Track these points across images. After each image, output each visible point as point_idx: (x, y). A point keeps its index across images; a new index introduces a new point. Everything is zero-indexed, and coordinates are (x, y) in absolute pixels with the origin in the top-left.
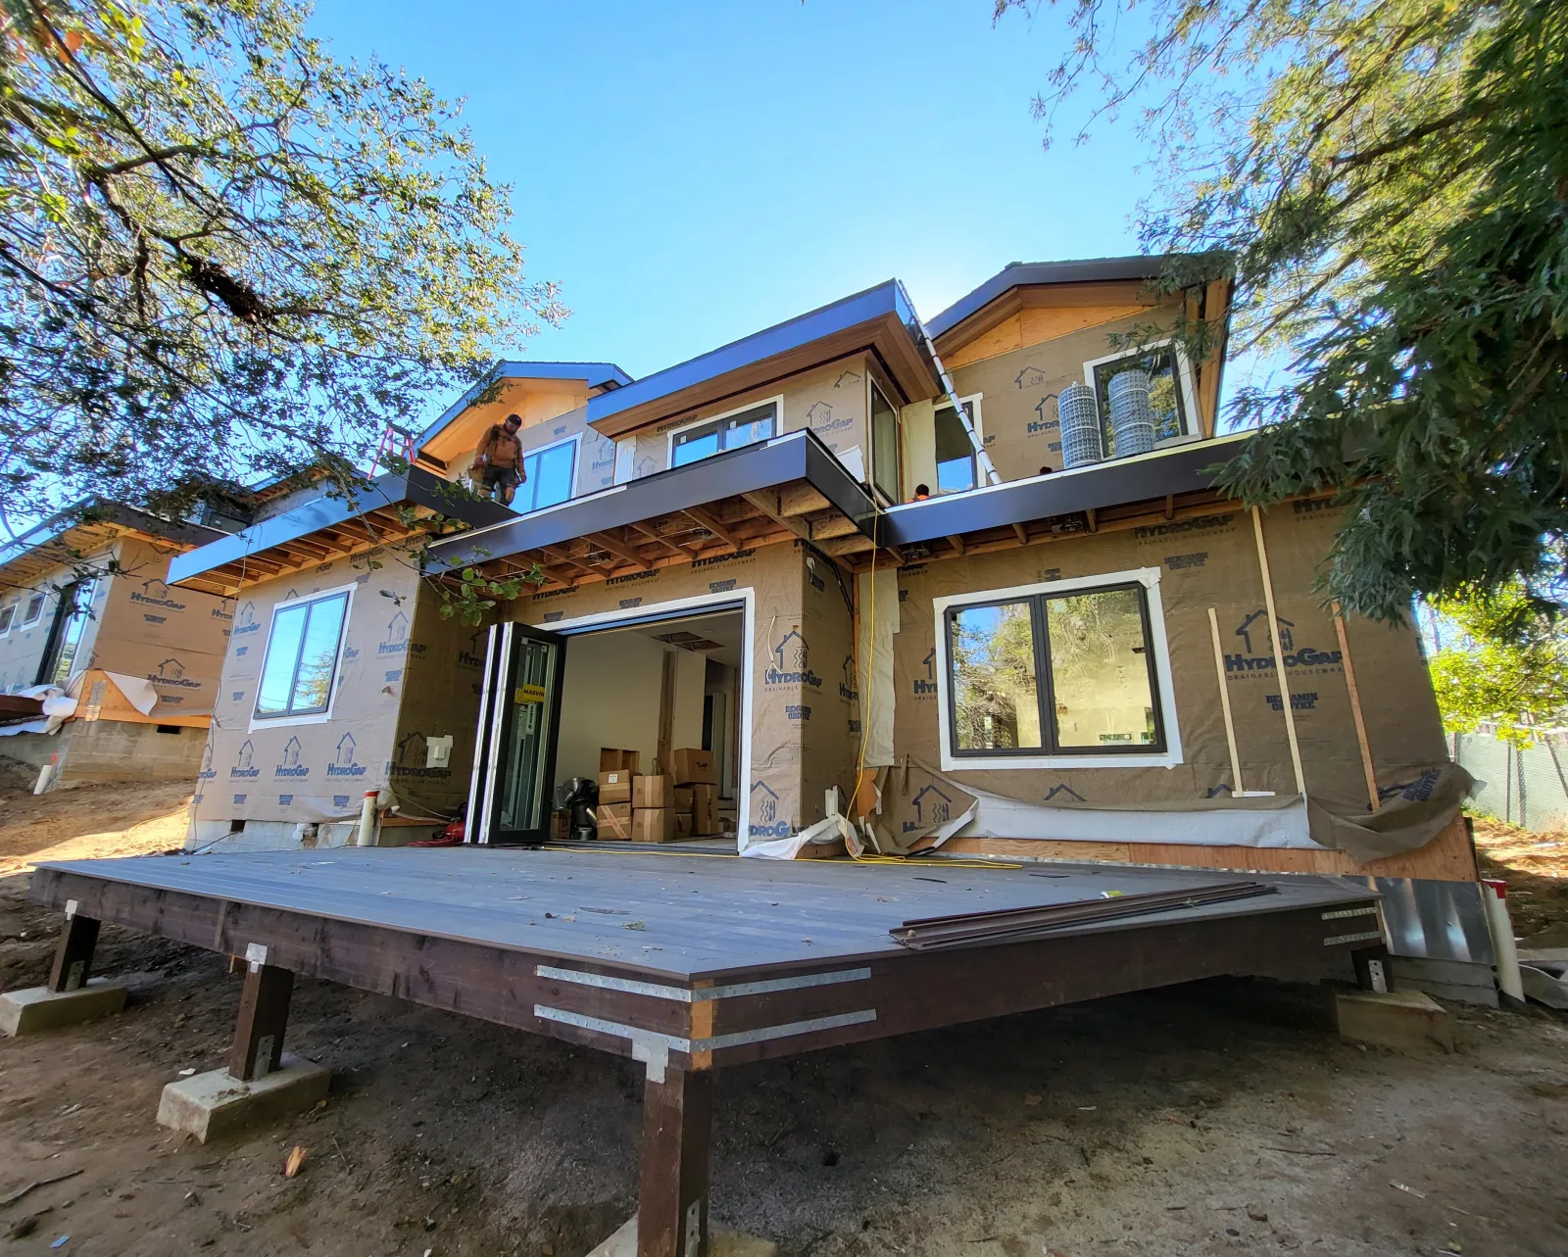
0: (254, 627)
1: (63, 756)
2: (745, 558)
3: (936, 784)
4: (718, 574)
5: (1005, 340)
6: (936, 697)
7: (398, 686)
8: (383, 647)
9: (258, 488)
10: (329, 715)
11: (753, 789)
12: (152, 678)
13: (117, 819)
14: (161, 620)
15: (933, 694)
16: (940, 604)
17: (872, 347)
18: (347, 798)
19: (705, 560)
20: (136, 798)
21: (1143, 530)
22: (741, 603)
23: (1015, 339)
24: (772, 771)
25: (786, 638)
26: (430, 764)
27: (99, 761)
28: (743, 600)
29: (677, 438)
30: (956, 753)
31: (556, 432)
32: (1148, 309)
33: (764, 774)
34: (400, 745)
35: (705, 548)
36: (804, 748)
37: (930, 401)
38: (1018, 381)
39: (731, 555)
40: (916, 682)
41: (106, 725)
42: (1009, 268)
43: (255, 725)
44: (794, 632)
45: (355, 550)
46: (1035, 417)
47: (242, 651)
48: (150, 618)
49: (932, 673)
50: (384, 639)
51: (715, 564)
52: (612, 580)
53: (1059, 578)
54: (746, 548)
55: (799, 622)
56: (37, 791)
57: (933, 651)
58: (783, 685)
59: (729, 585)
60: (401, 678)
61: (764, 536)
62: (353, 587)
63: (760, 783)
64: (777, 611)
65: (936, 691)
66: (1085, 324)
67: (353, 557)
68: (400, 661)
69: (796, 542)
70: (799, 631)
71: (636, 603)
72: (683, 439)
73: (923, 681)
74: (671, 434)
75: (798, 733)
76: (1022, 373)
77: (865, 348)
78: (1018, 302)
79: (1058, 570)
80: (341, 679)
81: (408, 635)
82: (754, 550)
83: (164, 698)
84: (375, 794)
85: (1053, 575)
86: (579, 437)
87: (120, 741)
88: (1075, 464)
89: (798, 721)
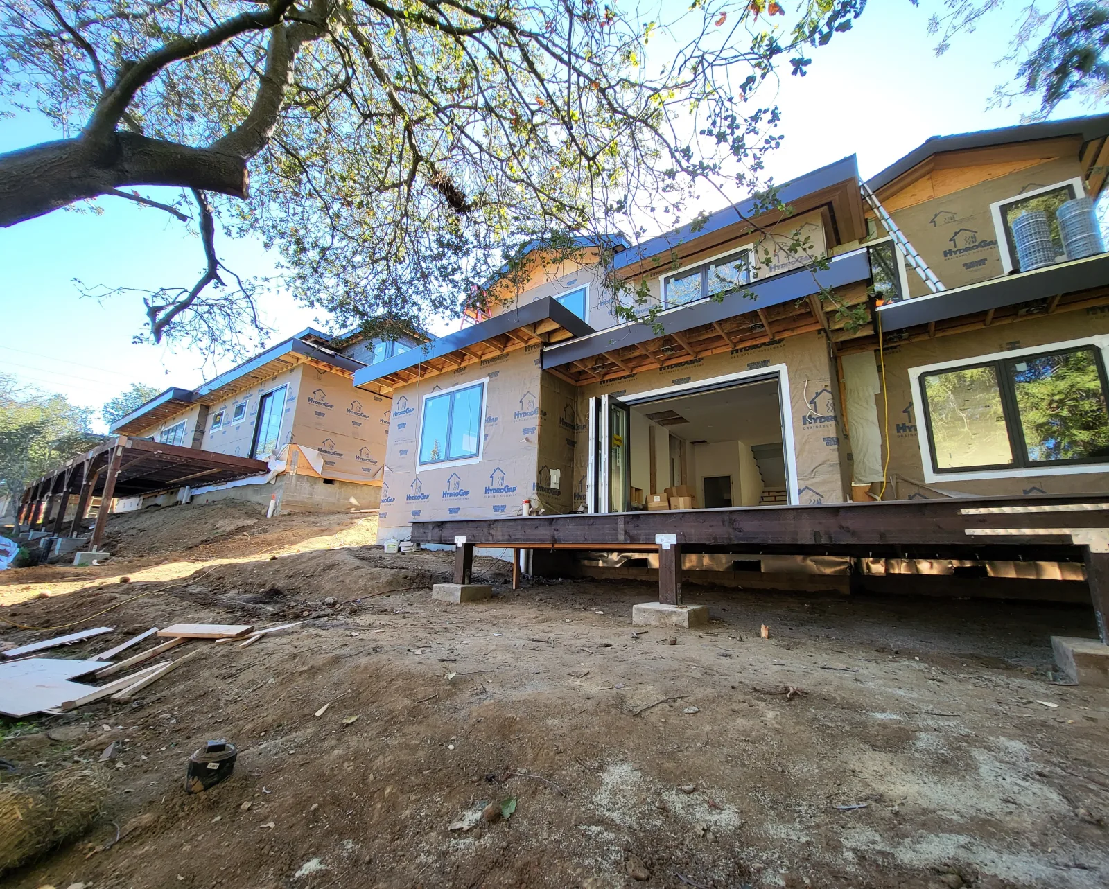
0: (409, 411)
1: (280, 495)
2: (775, 345)
3: (922, 492)
4: (753, 357)
5: (921, 193)
6: (916, 435)
7: (535, 437)
8: (517, 414)
9: (343, 338)
10: (480, 458)
11: (800, 492)
12: (320, 450)
13: (323, 531)
14: (323, 415)
15: (913, 432)
16: (914, 373)
17: (829, 204)
18: (504, 507)
19: (741, 350)
20: (325, 521)
21: (1093, 309)
22: (776, 375)
23: (929, 192)
24: (815, 480)
25: (818, 394)
26: (553, 486)
27: (298, 499)
28: (778, 372)
29: (667, 281)
30: (937, 470)
31: (569, 284)
32: (1045, 161)
33: (809, 482)
34: (539, 473)
35: (741, 341)
36: (840, 463)
37: (857, 242)
38: (933, 221)
39: (764, 344)
40: (898, 425)
41: (300, 477)
42: (928, 141)
43: (419, 469)
44: (824, 390)
45: (484, 358)
46: (950, 246)
47: (402, 426)
48: (318, 413)
49: (911, 417)
50: (518, 409)
51: (750, 351)
52: (664, 368)
53: (1019, 348)
54: (777, 338)
55: (828, 383)
56: (269, 515)
57: (911, 404)
58: (818, 424)
59: (765, 363)
60: (536, 431)
61: (792, 330)
62: (486, 380)
63: (806, 488)
64: (807, 376)
65: (916, 430)
66: (989, 177)
67: (483, 362)
68: (534, 421)
69: (819, 331)
70: (829, 389)
71: (687, 380)
72: (672, 280)
73: (904, 425)
74: (662, 278)
75: (836, 453)
76: (936, 216)
77: (823, 205)
78: (932, 165)
79: (1018, 342)
80: (486, 436)
81: (537, 404)
82: (783, 339)
83: (326, 462)
84: (529, 502)
85: (1014, 346)
86: (587, 285)
87: (306, 486)
88: (1035, 266)
89: (836, 446)
